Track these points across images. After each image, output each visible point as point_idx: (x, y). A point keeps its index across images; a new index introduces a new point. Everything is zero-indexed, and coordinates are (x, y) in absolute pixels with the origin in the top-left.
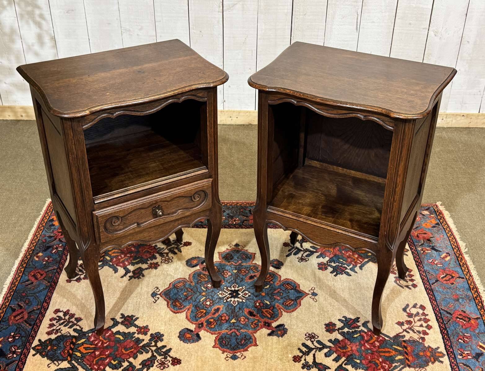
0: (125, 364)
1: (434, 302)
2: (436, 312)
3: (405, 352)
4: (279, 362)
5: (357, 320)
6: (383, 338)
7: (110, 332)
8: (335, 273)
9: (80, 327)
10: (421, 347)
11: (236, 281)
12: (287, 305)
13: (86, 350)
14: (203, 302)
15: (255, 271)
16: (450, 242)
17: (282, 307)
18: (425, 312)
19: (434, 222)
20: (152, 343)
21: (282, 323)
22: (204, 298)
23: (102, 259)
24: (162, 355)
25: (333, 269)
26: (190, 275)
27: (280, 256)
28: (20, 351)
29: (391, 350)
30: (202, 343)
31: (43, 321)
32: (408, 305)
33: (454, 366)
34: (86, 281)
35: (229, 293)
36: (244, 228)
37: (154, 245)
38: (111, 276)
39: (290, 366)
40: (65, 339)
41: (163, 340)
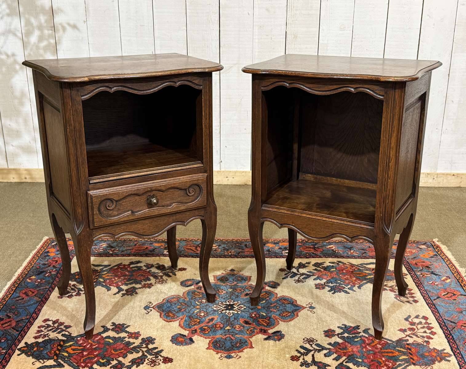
0: (114, 362)
1: (436, 314)
2: (439, 321)
3: (410, 353)
4: (276, 361)
5: (358, 327)
6: (384, 341)
7: (100, 337)
8: (333, 292)
9: (69, 333)
10: (426, 349)
11: (232, 298)
12: (284, 316)
13: (73, 351)
14: (197, 314)
15: (250, 289)
16: (450, 268)
17: (278, 318)
18: (427, 321)
19: (432, 254)
20: (143, 345)
21: (279, 330)
22: (198, 310)
23: (95, 280)
24: (153, 355)
25: (331, 288)
27: (276, 278)
28: (4, 351)
29: (394, 351)
30: (195, 345)
31: (31, 328)
32: (410, 316)
33: (462, 364)
34: (78, 297)
35: (224, 306)
36: (240, 258)
37: (148, 270)
38: (104, 293)
39: (287, 364)
40: (53, 342)
41: (154, 343)
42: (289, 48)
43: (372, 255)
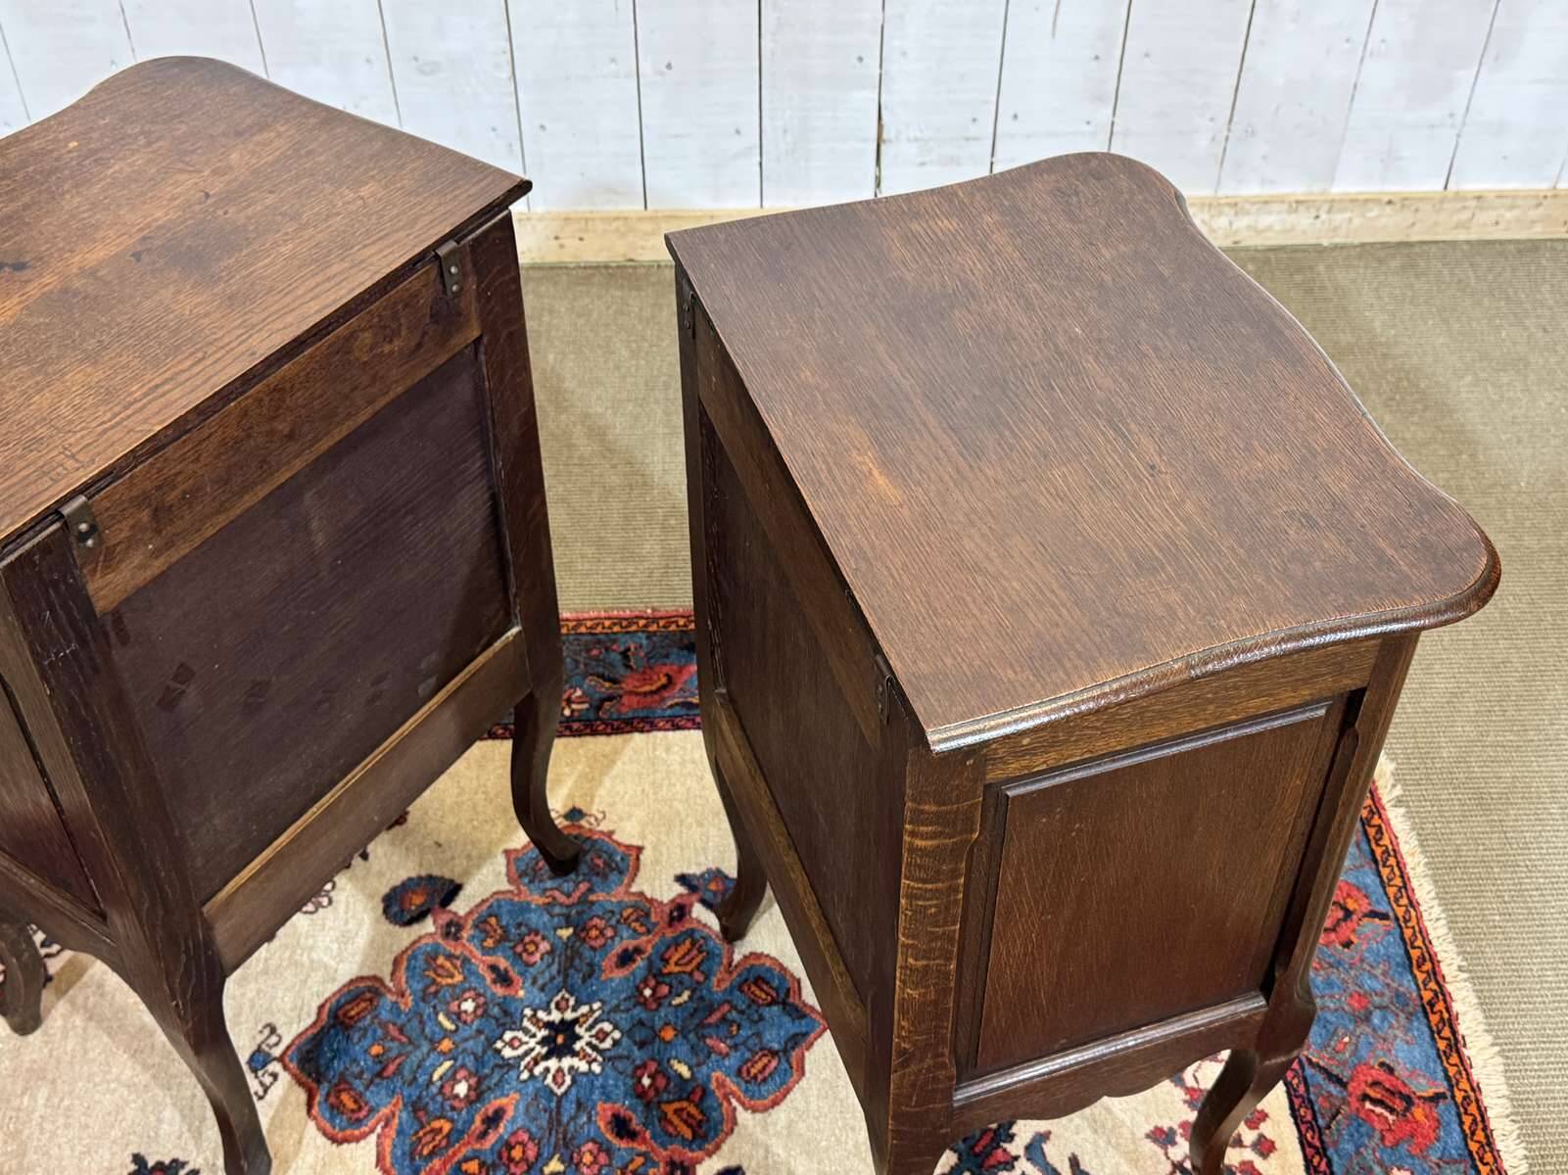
11: (570, 981)
12: (755, 1078)
14: (442, 1087)
15: (638, 927)
17: (735, 1088)
22: (448, 1064)
26: (395, 963)
35: (540, 1035)
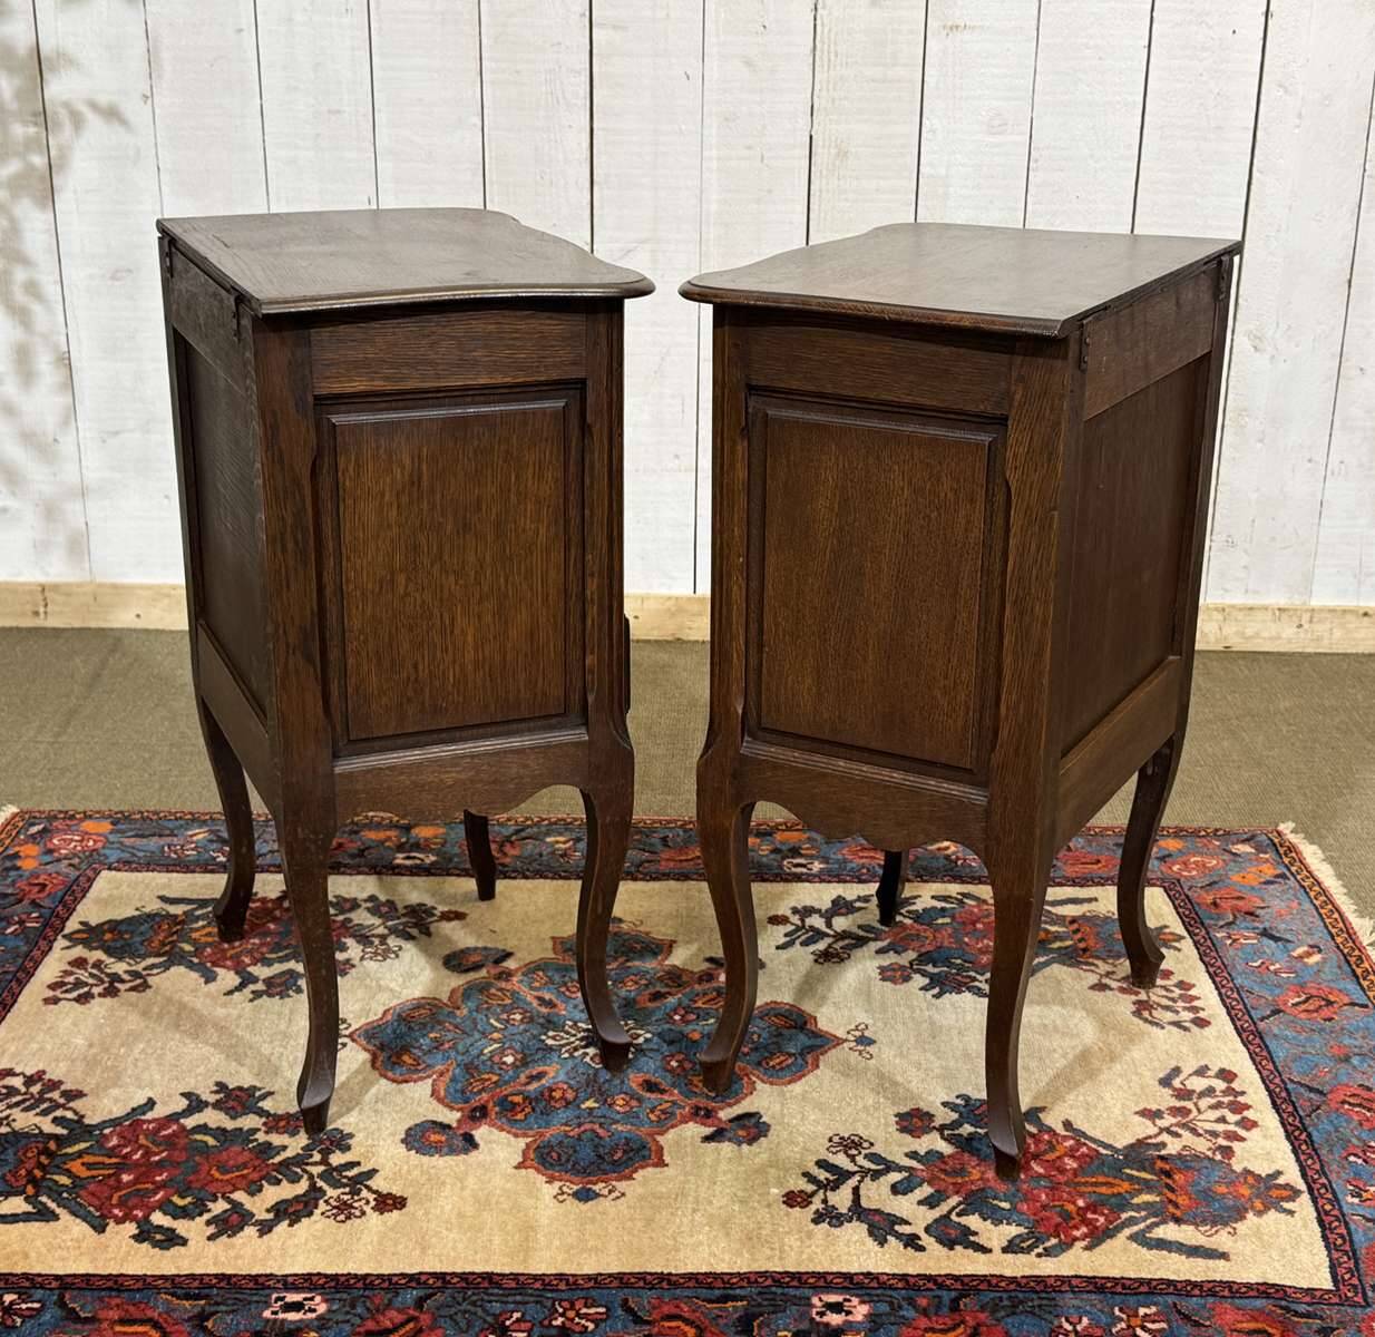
0: (219, 1207)
1: (1264, 1063)
2: (1272, 1087)
3: (1167, 1185)
4: (736, 1208)
6: (1089, 1148)
7: (175, 1127)
8: (936, 990)
9: (76, 1113)
10: (1220, 1172)
12: (773, 1067)
13: (88, 1169)
14: (491, 1057)
15: (669, 982)
16: (1323, 919)
17: (754, 1071)
18: (1233, 1085)
19: (1269, 871)
20: (311, 1156)
21: (753, 1110)
22: (496, 1046)
23: (167, 948)
24: (345, 1186)
25: (931, 979)
26: (453, 992)
29: (1117, 1181)
30: (481, 1157)
32: (1177, 1071)
33: (1330, 1224)
34: (108, 1000)
35: (579, 1036)
36: (641, 880)
37: (341, 918)
38: (192, 991)
39: (772, 1216)
40: (24, 1142)
41: (348, 1148)
42: (821, 191)
43: (1074, 875)
